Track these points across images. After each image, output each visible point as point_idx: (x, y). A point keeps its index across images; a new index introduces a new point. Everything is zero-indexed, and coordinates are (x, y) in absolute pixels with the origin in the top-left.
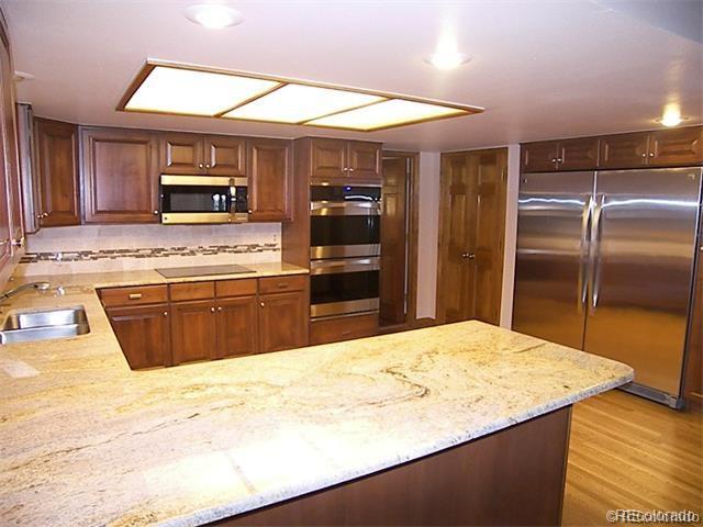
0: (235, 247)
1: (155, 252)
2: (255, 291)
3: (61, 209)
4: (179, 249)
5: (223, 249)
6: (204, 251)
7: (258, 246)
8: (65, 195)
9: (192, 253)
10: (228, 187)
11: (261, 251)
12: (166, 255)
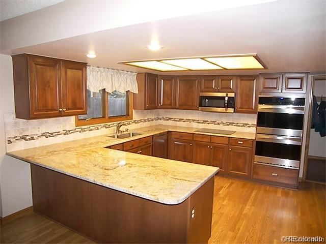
0: (237, 124)
1: (205, 122)
2: (227, 143)
3: (166, 103)
4: (213, 122)
5: (231, 124)
6: (223, 124)
7: (248, 124)
8: (168, 99)
9: (219, 124)
10: (225, 97)
11: (249, 127)
12: (209, 124)
